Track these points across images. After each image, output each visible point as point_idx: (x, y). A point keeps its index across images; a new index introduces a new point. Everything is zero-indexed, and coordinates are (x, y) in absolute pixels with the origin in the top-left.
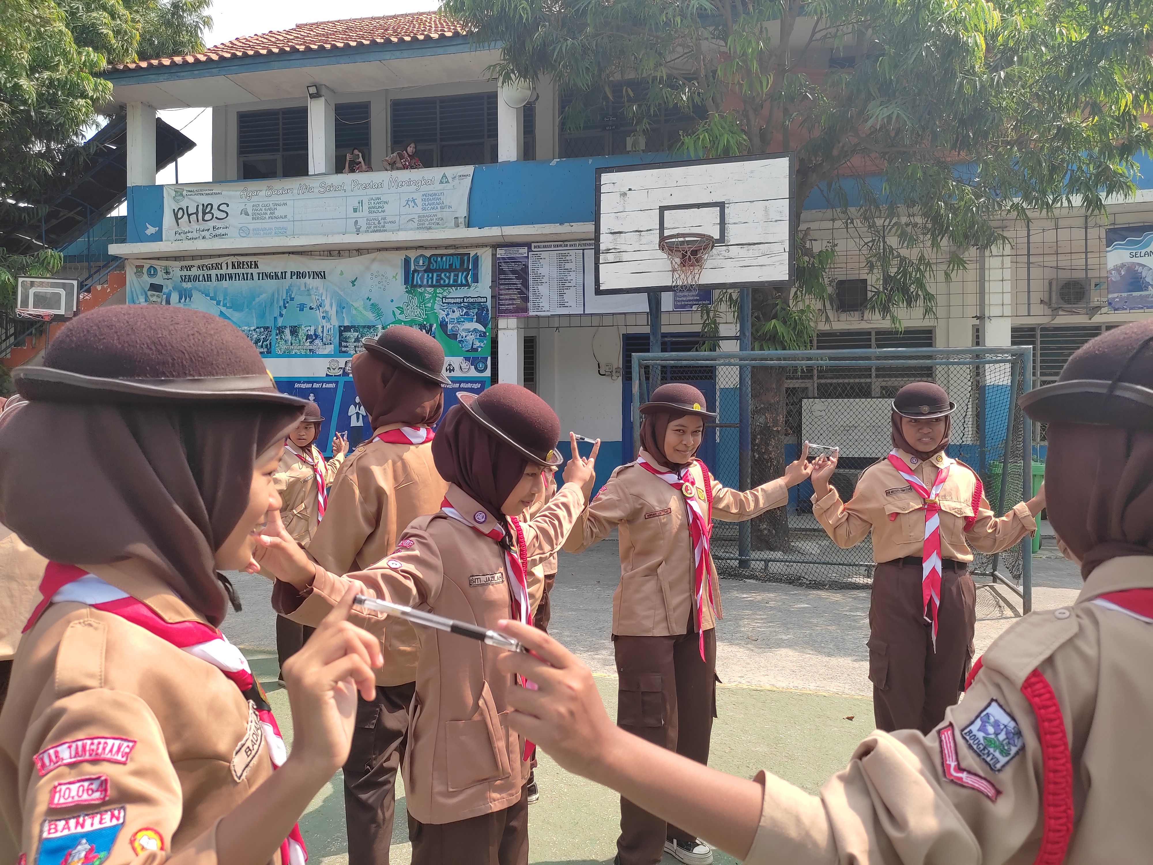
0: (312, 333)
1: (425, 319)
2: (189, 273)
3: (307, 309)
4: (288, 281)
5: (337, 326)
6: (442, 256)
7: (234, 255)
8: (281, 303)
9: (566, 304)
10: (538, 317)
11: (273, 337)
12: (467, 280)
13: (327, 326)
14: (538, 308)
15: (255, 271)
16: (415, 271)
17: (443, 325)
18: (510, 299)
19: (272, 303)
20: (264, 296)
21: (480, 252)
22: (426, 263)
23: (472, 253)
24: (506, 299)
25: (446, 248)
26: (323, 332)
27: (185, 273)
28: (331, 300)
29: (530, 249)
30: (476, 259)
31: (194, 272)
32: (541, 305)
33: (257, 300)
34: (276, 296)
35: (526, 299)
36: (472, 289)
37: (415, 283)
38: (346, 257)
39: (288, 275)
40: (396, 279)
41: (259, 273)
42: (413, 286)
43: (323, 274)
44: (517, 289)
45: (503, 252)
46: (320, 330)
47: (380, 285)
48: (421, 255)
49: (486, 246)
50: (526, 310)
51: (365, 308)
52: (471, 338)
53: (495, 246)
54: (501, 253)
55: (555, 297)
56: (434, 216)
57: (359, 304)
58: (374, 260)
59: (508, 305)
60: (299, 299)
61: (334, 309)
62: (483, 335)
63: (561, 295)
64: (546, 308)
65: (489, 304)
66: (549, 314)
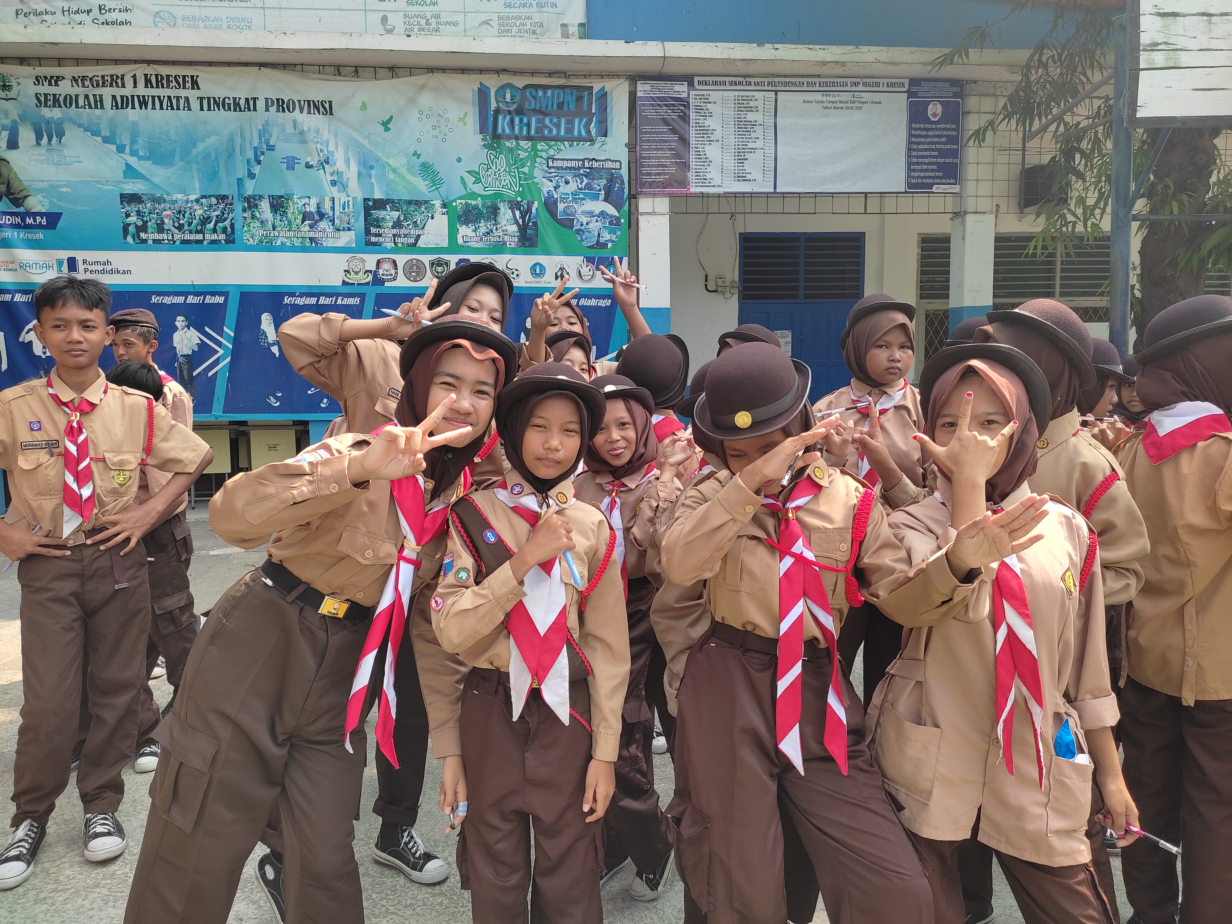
0: (313, 209)
1: (519, 193)
2: (53, 90)
3: (300, 167)
4: (260, 116)
5: (360, 199)
6: (545, 87)
7: (149, 62)
8: (250, 155)
9: (748, 177)
10: (702, 195)
11: (238, 212)
12: (588, 132)
13: (341, 198)
14: (703, 180)
15: (193, 95)
16: (497, 111)
17: (550, 205)
18: (658, 166)
19: (231, 154)
20: (212, 140)
21: (609, 85)
22: (518, 98)
23: (597, 87)
24: (654, 166)
25: (551, 74)
26: (333, 209)
27: (45, 89)
28: (346, 152)
29: (691, 85)
30: (603, 96)
31: (65, 88)
32: (709, 176)
33: (201, 146)
34: (238, 141)
35: (686, 166)
36: (597, 145)
37: (500, 131)
38: (369, 79)
39: (261, 104)
40: (465, 124)
41: (201, 99)
42: (496, 137)
43: (327, 106)
44: (671, 149)
45: (648, 87)
46: (327, 205)
47: (435, 132)
48: (509, 85)
49: (619, 76)
50: (684, 183)
51: (410, 170)
52: (595, 226)
53: (634, 78)
54: (643, 89)
55: (731, 164)
56: (529, 18)
57: (398, 162)
58: (422, 87)
59: (656, 174)
60: (284, 149)
61: (354, 168)
62: (615, 222)
63: (741, 160)
64: (717, 181)
65: (624, 172)
66: (720, 190)
